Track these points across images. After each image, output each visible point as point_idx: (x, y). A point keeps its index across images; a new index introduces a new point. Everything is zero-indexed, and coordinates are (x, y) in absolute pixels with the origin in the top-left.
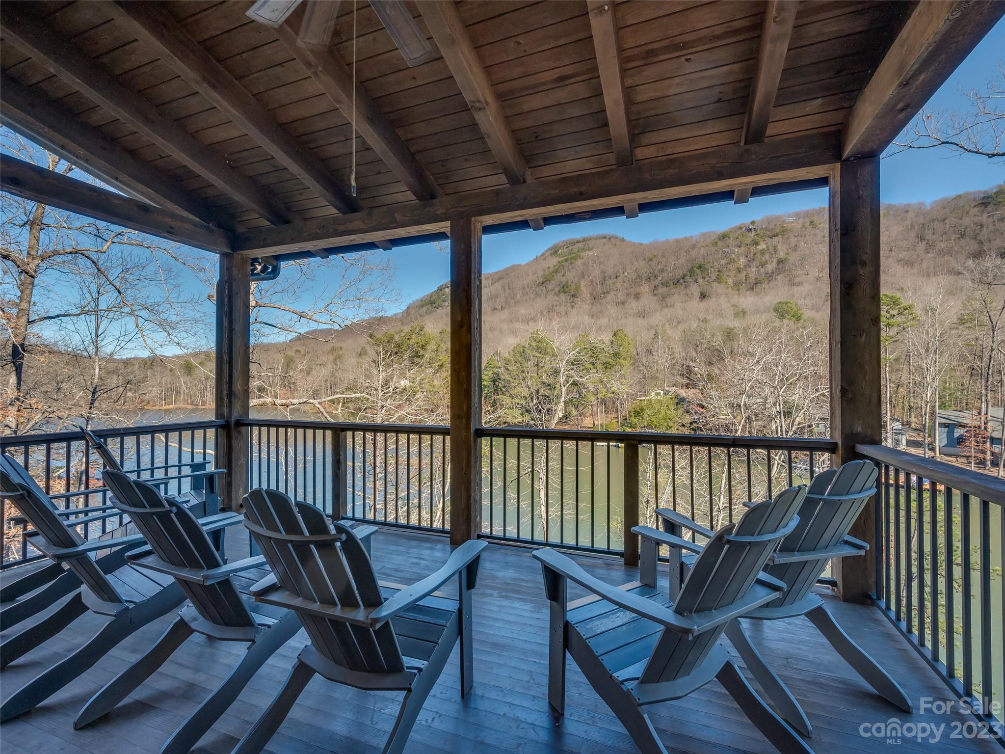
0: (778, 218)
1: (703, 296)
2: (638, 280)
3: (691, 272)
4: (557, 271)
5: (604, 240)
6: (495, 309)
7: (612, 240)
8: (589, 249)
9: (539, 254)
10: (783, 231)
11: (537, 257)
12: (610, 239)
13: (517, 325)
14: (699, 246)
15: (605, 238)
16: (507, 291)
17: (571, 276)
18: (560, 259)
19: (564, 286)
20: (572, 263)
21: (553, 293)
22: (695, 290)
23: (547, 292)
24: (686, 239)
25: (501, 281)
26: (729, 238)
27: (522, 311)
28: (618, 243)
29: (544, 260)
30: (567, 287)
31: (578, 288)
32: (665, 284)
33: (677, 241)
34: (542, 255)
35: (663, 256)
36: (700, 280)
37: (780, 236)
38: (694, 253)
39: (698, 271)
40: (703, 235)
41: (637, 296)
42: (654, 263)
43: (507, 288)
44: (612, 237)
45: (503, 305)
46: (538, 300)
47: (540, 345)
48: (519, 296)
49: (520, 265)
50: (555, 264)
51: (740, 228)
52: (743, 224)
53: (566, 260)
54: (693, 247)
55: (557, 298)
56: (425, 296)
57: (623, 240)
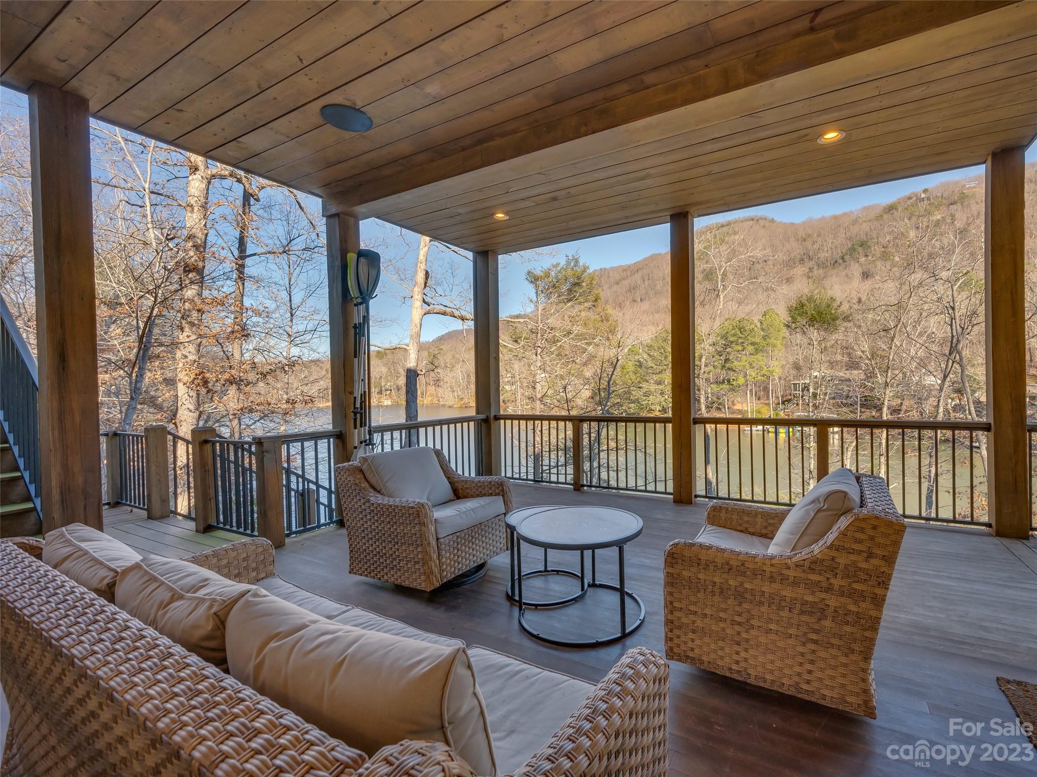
0: (957, 183)
1: (866, 275)
2: (790, 264)
3: (852, 250)
4: (699, 259)
5: (751, 222)
7: (760, 221)
8: (735, 233)
10: (963, 198)
12: (758, 220)
14: (861, 221)
15: (753, 219)
19: (707, 274)
22: (856, 270)
24: (845, 214)
26: (897, 209)
28: (767, 224)
30: (711, 274)
32: (821, 265)
33: (835, 217)
35: (819, 235)
36: (862, 259)
37: (959, 204)
38: (854, 230)
39: (860, 250)
40: (865, 209)
41: (789, 280)
42: (808, 244)
44: (760, 218)
45: (643, 297)
48: (659, 286)
51: (910, 198)
52: (913, 193)
54: (855, 222)
57: (772, 221)
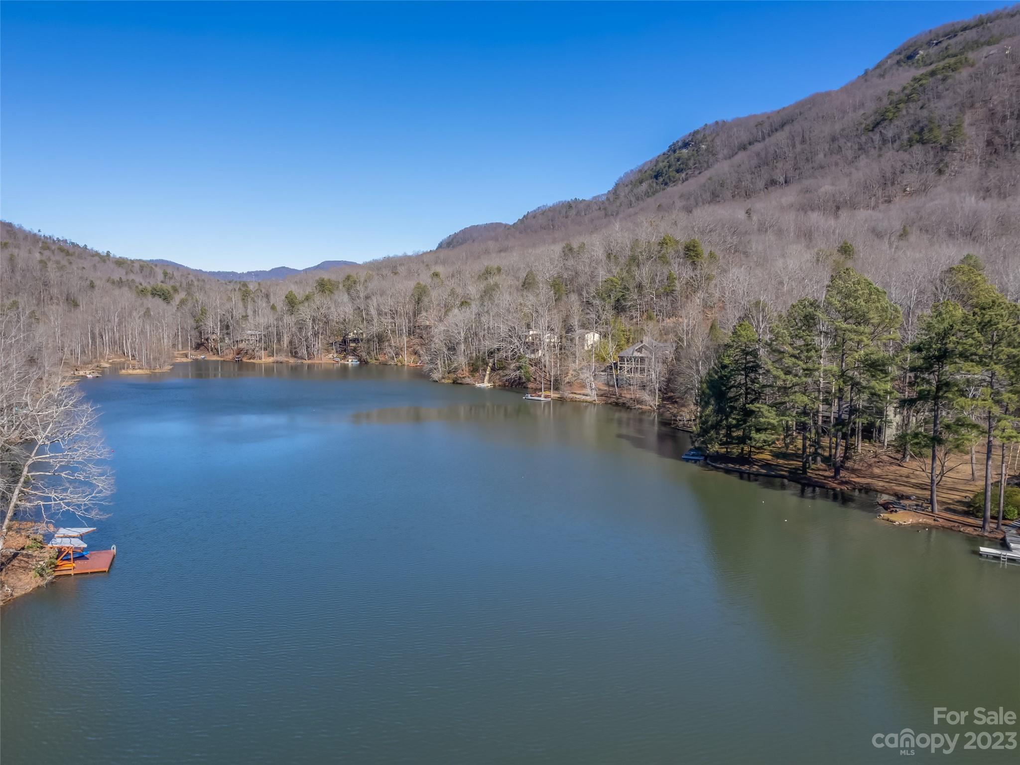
4: (909, 99)
6: (773, 183)
8: (991, 42)
9: (871, 66)
11: (866, 73)
13: (815, 217)
16: (799, 148)
17: (940, 108)
18: (919, 73)
19: (922, 129)
20: (944, 80)
21: (896, 145)
23: (884, 141)
25: (787, 129)
27: (826, 187)
29: (882, 76)
30: (931, 130)
31: (955, 131)
34: (878, 66)
43: (798, 140)
46: (863, 161)
47: (851, 303)
48: (821, 155)
49: (828, 94)
50: (905, 83)
53: (933, 73)
55: (905, 156)
56: (645, 164)
